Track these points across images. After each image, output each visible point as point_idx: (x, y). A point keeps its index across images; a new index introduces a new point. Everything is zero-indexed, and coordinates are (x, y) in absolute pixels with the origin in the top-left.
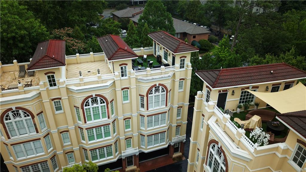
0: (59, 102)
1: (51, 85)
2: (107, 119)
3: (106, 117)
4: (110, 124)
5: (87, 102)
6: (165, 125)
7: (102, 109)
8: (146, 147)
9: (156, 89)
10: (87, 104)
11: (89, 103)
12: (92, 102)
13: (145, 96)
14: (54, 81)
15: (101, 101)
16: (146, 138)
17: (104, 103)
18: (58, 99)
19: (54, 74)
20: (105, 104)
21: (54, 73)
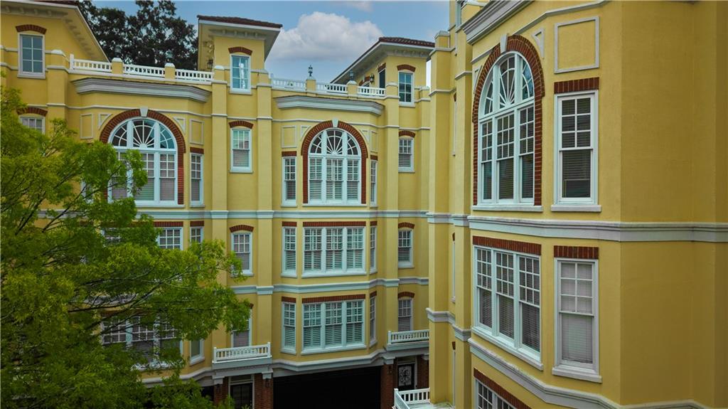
0: (40, 121)
1: (27, 67)
2: (174, 203)
3: (173, 200)
4: (181, 224)
5: (120, 132)
6: (361, 271)
7: (162, 165)
8: (299, 349)
9: (332, 139)
10: (121, 138)
11: (125, 137)
12: (135, 135)
13: (299, 153)
14: (38, 55)
15: (162, 138)
16: (299, 308)
17: (173, 148)
18: (37, 113)
19: (44, 33)
20: (176, 150)
21: (43, 31)
